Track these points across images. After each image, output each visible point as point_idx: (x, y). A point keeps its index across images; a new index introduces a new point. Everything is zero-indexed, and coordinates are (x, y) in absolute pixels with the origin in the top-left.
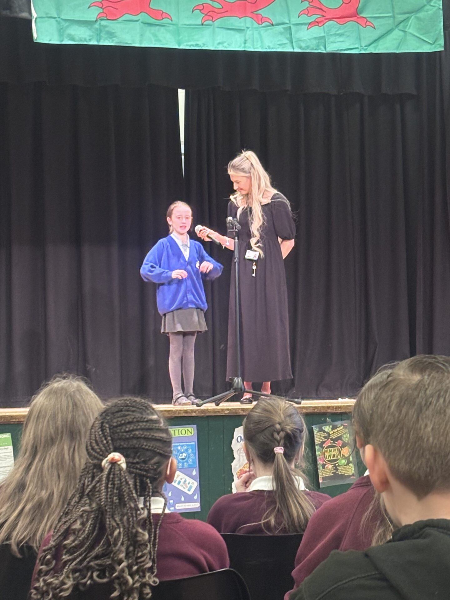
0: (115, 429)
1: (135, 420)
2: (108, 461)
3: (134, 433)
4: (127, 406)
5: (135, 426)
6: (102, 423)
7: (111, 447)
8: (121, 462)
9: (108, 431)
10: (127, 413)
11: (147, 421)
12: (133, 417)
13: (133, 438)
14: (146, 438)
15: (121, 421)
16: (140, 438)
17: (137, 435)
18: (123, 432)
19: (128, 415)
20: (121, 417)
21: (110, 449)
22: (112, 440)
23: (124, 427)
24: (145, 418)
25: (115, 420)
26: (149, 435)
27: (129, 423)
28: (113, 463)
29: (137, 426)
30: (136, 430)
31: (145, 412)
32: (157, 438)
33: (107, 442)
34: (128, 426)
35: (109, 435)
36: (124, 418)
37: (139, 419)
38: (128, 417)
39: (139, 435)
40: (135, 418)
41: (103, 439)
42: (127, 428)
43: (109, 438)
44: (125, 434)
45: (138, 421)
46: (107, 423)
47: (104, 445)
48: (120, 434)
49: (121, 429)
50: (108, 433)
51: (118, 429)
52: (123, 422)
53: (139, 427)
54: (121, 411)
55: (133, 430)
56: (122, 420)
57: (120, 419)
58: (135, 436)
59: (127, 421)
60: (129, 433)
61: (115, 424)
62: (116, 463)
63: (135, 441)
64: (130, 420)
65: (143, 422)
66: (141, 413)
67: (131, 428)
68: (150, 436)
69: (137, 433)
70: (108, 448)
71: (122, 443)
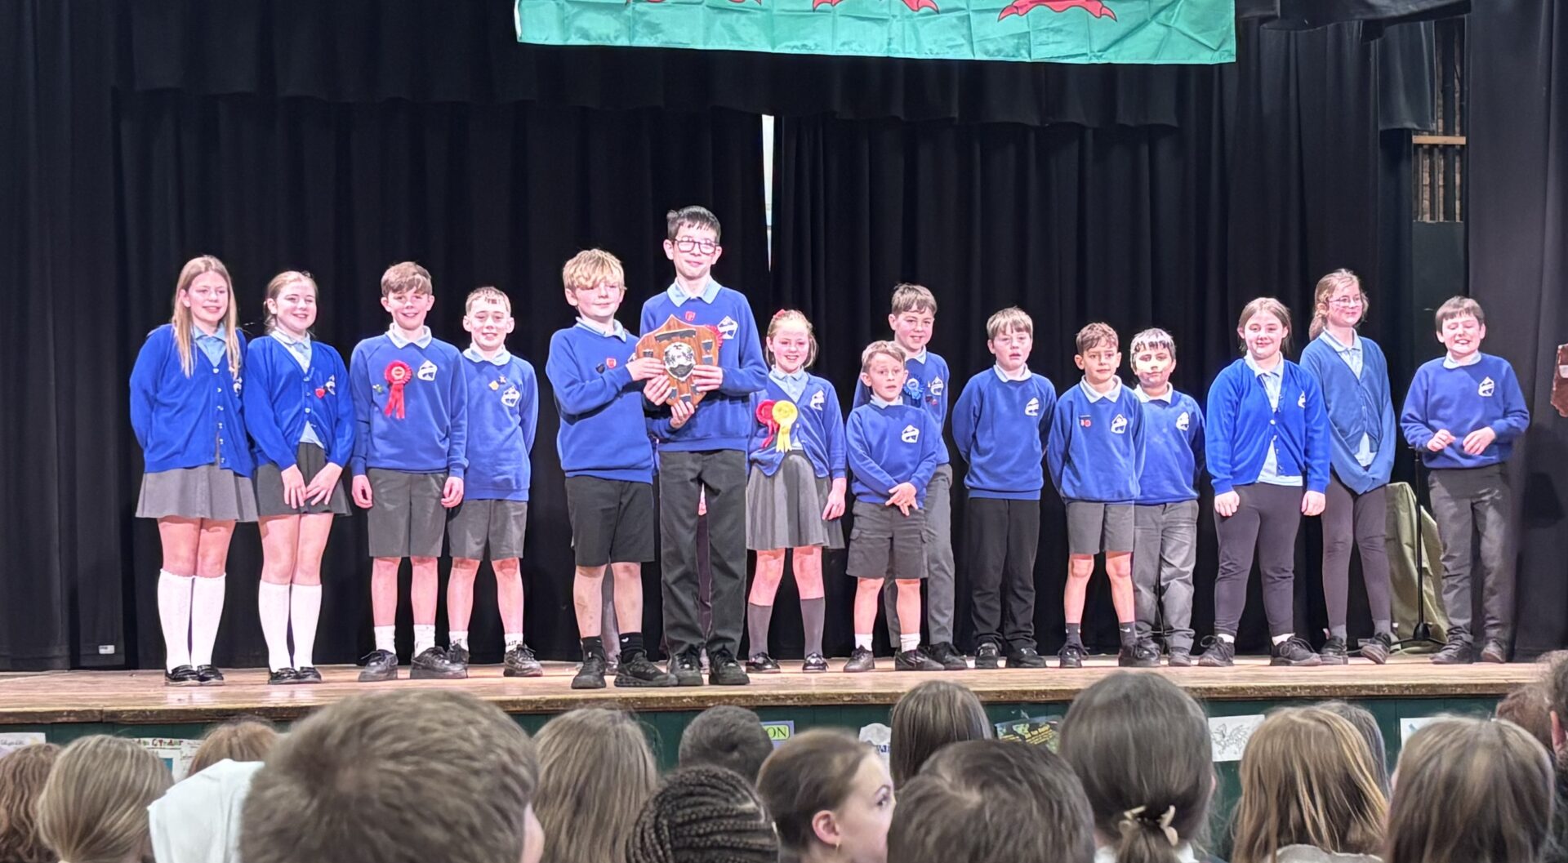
5: (714, 824)
12: (711, 808)
15: (690, 816)
16: (724, 848)
17: (719, 843)
18: (693, 836)
19: (702, 804)
23: (696, 827)
24: (733, 810)
26: (740, 842)
29: (719, 826)
35: (668, 839)
36: (696, 809)
37: (722, 813)
39: (723, 843)
40: (715, 810)
42: (700, 828)
44: (697, 840)
48: (689, 840)
50: (666, 837)
51: (684, 830)
52: (694, 817)
71: (692, 856)
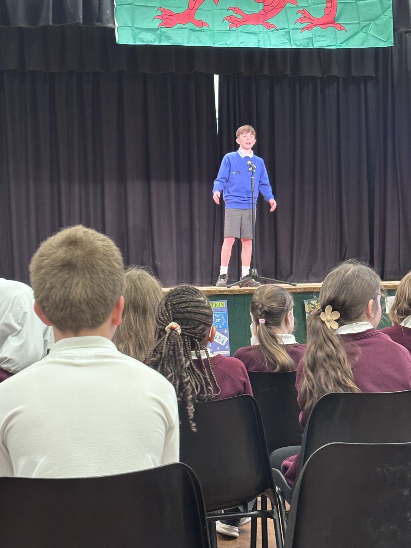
1: (188, 300)
2: (169, 328)
3: (186, 309)
6: (166, 302)
8: (177, 328)
9: (170, 307)
10: (183, 296)
11: (196, 302)
14: (195, 313)
15: (178, 301)
18: (180, 308)
20: (179, 298)
21: (170, 319)
22: (173, 312)
23: (181, 305)
25: (175, 300)
27: (184, 302)
28: (172, 329)
30: (189, 307)
31: (195, 295)
32: (202, 312)
33: (169, 314)
34: (183, 304)
35: (170, 310)
38: (183, 298)
39: (191, 311)
41: (166, 312)
43: (170, 312)
45: (190, 301)
46: (169, 302)
47: (167, 316)
48: (178, 309)
49: (178, 306)
53: (190, 305)
54: (179, 294)
55: (187, 307)
56: (180, 300)
57: (178, 299)
58: (188, 311)
59: (183, 301)
60: (184, 309)
61: (175, 303)
62: (174, 329)
63: (187, 314)
64: (185, 300)
65: (193, 302)
66: (193, 296)
68: (197, 311)
69: (189, 309)
71: (179, 316)
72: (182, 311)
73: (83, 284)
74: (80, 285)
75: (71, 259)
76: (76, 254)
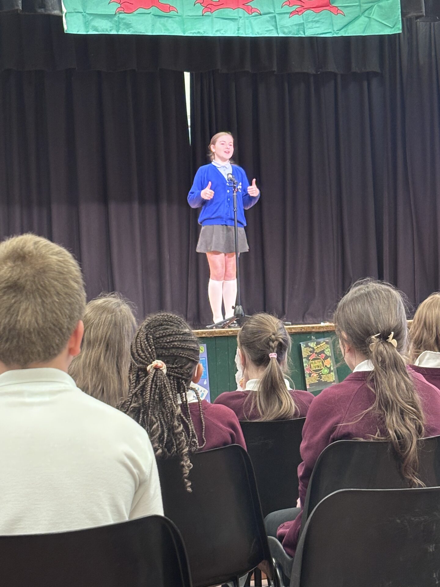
0: (158, 340)
1: (174, 333)
2: (152, 367)
3: (173, 343)
4: (166, 321)
5: (174, 338)
6: (147, 334)
7: (155, 354)
8: (163, 368)
9: (152, 341)
10: (167, 327)
11: (183, 334)
13: (173, 348)
14: (182, 348)
15: (162, 334)
16: (178, 348)
17: (176, 346)
18: (165, 343)
19: (167, 329)
20: (163, 330)
21: (154, 356)
22: (156, 348)
23: (165, 339)
24: (181, 332)
25: (158, 333)
26: (185, 346)
27: (170, 335)
28: (157, 369)
29: (176, 338)
30: (175, 341)
31: (180, 326)
32: (191, 348)
33: (152, 350)
34: (169, 338)
35: (153, 344)
36: (165, 331)
37: (177, 332)
38: (168, 331)
39: (178, 346)
40: (173, 331)
41: (149, 348)
42: (167, 339)
43: (153, 347)
44: (166, 344)
45: (176, 334)
46: (150, 334)
47: (149, 353)
48: (163, 344)
49: (163, 341)
50: (152, 343)
51: (160, 340)
53: (177, 339)
54: (162, 325)
55: (173, 341)
56: (164, 333)
57: (162, 332)
58: (175, 346)
59: (168, 334)
60: (170, 344)
61: (158, 336)
62: (159, 368)
63: (174, 350)
64: (170, 333)
65: (180, 334)
66: (178, 327)
67: (171, 340)
69: (176, 343)
70: (152, 356)
71: (164, 352)
72: (168, 346)
73: (33, 310)
74: (29, 311)
75: (18, 279)
76: (25, 273)
